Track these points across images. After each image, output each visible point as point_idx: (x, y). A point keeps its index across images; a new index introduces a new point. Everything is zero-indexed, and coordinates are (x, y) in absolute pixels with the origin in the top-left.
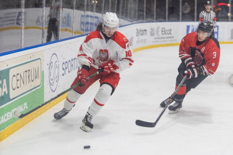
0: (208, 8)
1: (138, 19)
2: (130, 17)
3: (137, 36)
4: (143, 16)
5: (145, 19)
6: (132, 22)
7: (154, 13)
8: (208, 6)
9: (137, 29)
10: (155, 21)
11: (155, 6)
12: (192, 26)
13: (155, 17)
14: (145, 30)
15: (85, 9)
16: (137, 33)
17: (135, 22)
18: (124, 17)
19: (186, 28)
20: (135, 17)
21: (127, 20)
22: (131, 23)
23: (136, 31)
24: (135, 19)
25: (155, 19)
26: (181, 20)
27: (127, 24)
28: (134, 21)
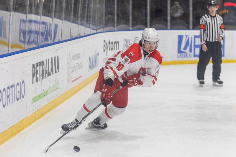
0: (213, 11)
1: (106, 25)
2: (94, 23)
3: (104, 51)
4: (114, 21)
5: (116, 25)
6: (96, 30)
7: (129, 17)
8: (213, 7)
9: (105, 41)
10: (131, 28)
11: (131, 7)
12: (187, 36)
13: (131, 22)
14: (117, 43)
15: (28, 11)
16: (104, 46)
17: (101, 30)
18: (84, 22)
19: (177, 39)
20: (100, 23)
21: (89, 27)
22: (95, 32)
23: (103, 44)
24: (101, 26)
25: (131, 25)
26: (169, 28)
27: (90, 33)
28: (99, 29)
